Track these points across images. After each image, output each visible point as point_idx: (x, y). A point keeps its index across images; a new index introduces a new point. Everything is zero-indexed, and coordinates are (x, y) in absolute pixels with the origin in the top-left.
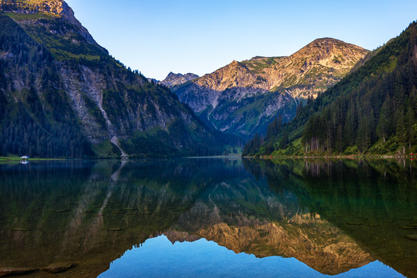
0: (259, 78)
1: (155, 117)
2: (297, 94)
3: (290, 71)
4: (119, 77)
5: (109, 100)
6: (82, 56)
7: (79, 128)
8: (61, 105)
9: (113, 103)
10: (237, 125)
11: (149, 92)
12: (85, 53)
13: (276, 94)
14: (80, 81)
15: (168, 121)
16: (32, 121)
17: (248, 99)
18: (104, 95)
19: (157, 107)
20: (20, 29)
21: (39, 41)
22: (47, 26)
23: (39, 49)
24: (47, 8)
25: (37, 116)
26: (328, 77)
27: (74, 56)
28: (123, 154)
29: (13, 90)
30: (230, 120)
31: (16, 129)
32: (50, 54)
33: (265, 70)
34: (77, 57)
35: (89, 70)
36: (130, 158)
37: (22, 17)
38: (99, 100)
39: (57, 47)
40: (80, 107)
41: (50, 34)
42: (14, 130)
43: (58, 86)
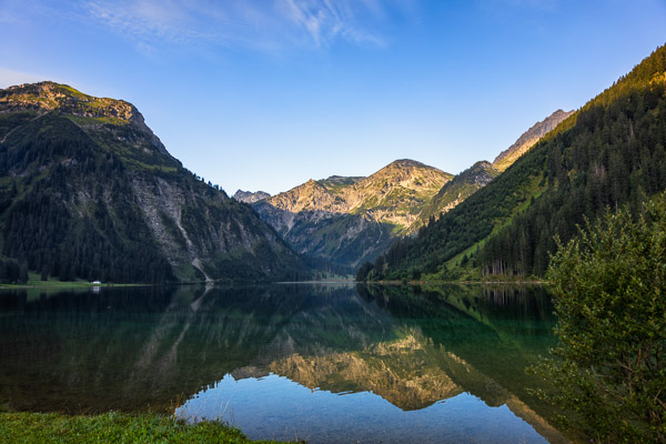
0: (338, 199)
1: (239, 237)
2: (379, 216)
3: (370, 192)
4: (198, 192)
5: (189, 218)
6: (158, 167)
7: (155, 247)
8: (136, 222)
9: (193, 221)
10: (316, 248)
11: (232, 209)
12: (160, 163)
13: (358, 216)
14: (156, 194)
15: (254, 242)
16: (102, 239)
17: (327, 220)
18: (183, 212)
19: (242, 227)
20: (82, 133)
21: (106, 147)
22: (114, 132)
23: (108, 157)
24: (114, 113)
25: (107, 233)
26: (411, 199)
27: (148, 166)
28: (208, 280)
29: (77, 202)
30: (308, 242)
31: (84, 249)
32: (121, 164)
33: (343, 190)
34: (152, 167)
35: (166, 183)
36: (216, 283)
37: (84, 120)
38: (177, 216)
39: (127, 156)
40: (156, 225)
41: (119, 141)
42: (81, 249)
43: (131, 200)
